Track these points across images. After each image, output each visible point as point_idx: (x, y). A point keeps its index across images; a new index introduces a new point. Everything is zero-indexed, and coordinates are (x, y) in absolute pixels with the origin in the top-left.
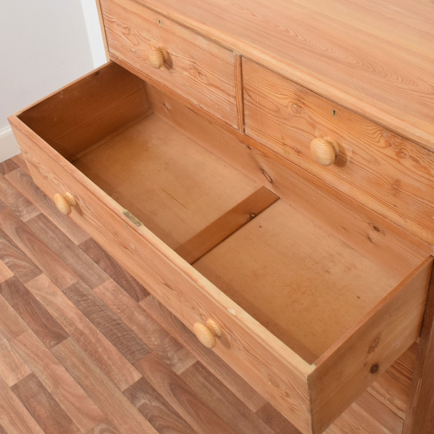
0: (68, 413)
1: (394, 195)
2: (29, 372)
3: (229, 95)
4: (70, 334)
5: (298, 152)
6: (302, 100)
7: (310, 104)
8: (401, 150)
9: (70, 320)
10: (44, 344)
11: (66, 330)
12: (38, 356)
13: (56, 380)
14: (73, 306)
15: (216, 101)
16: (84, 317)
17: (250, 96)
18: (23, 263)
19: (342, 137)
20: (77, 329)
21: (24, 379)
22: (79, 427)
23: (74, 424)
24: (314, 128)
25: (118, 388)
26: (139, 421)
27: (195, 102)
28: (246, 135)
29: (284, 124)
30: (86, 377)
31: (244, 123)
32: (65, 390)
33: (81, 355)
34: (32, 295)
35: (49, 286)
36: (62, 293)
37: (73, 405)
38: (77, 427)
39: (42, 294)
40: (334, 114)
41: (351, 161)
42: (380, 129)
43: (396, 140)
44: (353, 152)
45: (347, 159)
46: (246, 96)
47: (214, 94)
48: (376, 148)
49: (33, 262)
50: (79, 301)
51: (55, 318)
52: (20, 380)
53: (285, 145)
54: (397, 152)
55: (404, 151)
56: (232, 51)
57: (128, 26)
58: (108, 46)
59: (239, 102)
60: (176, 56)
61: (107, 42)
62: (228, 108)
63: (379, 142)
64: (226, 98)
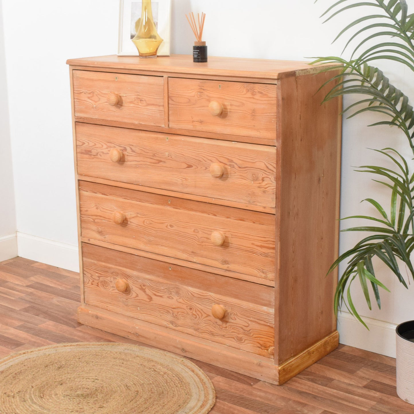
1: (253, 119)
3: (159, 106)
5: (201, 122)
6: (203, 88)
7: (207, 88)
8: (253, 90)
15: (151, 115)
17: (172, 100)
19: (225, 99)
27: (136, 122)
28: (169, 128)
29: (193, 108)
31: (169, 120)
40: (220, 88)
41: (230, 112)
42: (243, 85)
43: (251, 86)
44: (231, 105)
45: (228, 112)
46: (170, 102)
47: (150, 110)
48: (242, 96)
53: (193, 122)
54: (252, 93)
55: (255, 90)
56: (163, 77)
57: (93, 90)
58: (75, 112)
59: (166, 107)
60: (126, 96)
61: (74, 109)
62: (158, 116)
63: (243, 92)
64: (157, 109)
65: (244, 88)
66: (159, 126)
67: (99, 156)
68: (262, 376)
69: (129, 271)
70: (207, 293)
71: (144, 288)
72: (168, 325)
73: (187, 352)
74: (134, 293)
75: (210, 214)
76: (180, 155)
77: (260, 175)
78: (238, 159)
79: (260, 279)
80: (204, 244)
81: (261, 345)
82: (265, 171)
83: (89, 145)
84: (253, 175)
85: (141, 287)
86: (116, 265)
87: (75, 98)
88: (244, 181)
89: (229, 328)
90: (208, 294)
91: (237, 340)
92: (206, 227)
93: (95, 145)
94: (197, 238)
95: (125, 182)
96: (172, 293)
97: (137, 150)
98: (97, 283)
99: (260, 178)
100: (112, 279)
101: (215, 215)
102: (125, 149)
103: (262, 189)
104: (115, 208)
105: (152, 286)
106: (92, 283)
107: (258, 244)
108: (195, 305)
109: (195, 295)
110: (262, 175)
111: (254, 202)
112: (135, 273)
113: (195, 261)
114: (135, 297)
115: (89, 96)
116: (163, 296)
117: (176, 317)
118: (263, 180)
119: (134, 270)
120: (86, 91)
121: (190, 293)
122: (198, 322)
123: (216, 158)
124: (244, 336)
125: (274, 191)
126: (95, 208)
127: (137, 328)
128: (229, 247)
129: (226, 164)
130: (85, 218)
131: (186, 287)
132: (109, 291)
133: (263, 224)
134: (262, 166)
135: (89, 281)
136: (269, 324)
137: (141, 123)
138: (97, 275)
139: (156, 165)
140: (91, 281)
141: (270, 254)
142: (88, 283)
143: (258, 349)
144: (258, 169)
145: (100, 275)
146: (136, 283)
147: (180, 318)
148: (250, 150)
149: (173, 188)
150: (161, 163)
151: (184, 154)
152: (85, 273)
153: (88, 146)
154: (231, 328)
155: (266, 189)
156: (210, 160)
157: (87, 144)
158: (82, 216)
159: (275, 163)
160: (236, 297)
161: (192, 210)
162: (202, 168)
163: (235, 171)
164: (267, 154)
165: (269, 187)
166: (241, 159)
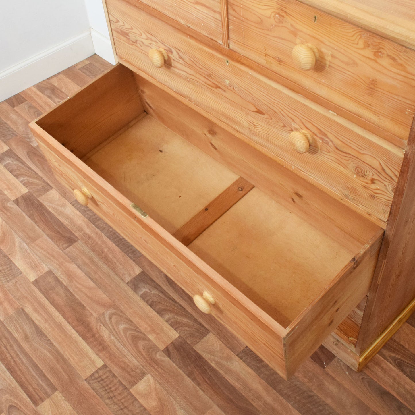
0: (82, 302)
1: (370, 94)
2: (46, 269)
3: (215, 11)
4: (80, 238)
5: (280, 61)
6: (284, 9)
7: (292, 13)
8: (379, 49)
9: (79, 227)
10: (58, 246)
11: (76, 234)
12: (53, 256)
13: (70, 276)
14: (81, 215)
15: (202, 19)
16: (90, 224)
17: (234, 10)
18: (36, 181)
19: (322, 42)
20: (85, 234)
21: (43, 275)
22: (92, 312)
23: (87, 310)
24: (296, 36)
25: (123, 280)
26: (141, 306)
27: (183, 22)
28: (230, 49)
29: (267, 34)
30: (96, 272)
31: (229, 38)
32: (78, 283)
33: (90, 254)
34: (45, 207)
35: (59, 200)
36: (70, 205)
37: (86, 295)
38: (90, 312)
39: (54, 206)
40: (315, 20)
41: (329, 66)
42: (360, 31)
43: (375, 40)
44: (333, 56)
45: (326, 64)
46: (231, 11)
47: (200, 12)
48: (355, 50)
49: (44, 180)
50: (85, 211)
51: (66, 225)
52: (40, 276)
53: (267, 56)
54: (375, 52)
55: (382, 50)
59: (224, 17)
62: (213, 25)
63: (358, 44)
64: (211, 15)
65: (361, 38)
67: (138, 45)
68: (338, 354)
76: (246, 92)
77: (370, 174)
78: (336, 137)
82: (379, 172)
83: (125, 25)
84: (358, 169)
88: (341, 169)
93: (132, 29)
95: (174, 90)
97: (186, 58)
99: (369, 178)
102: (171, 51)
103: (370, 192)
110: (373, 175)
111: (354, 200)
118: (373, 181)
123: (300, 119)
125: (388, 203)
129: (316, 135)
134: (375, 164)
136: (354, 320)
137: (188, 25)
139: (213, 89)
144: (368, 164)
148: (358, 135)
150: (219, 90)
151: (253, 94)
153: (124, 27)
155: (376, 195)
156: (291, 118)
157: (121, 23)
159: (399, 171)
162: (278, 122)
163: (328, 149)
164: (386, 153)
165: (381, 194)
166: (342, 140)
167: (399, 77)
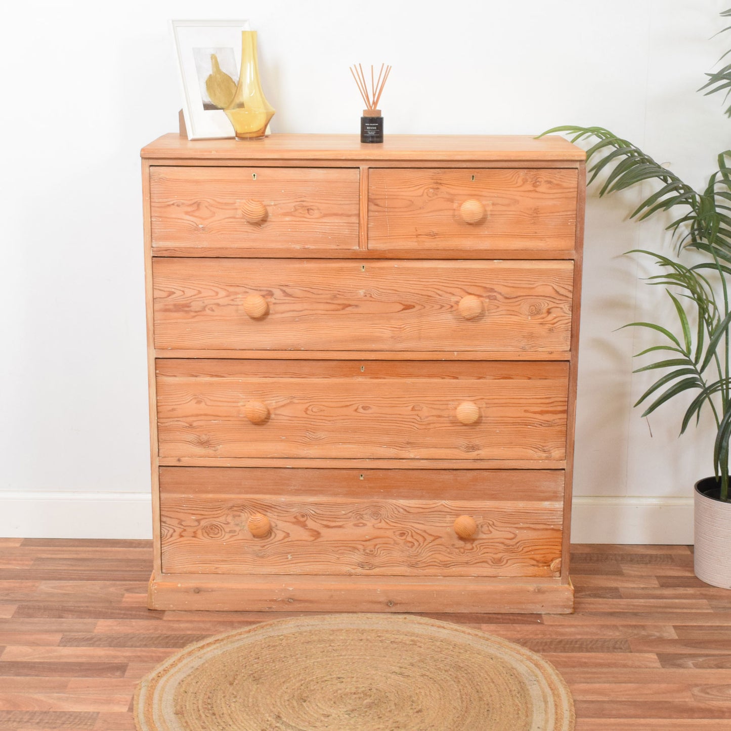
1: (534, 223)
3: (349, 216)
5: (434, 235)
6: (439, 181)
7: (448, 181)
8: (536, 179)
10: (109, 678)
15: (330, 232)
16: (119, 648)
17: (377, 205)
24: (453, 202)
27: (297, 247)
28: (369, 250)
29: (418, 214)
31: (368, 239)
40: (473, 179)
41: (491, 215)
43: (532, 173)
44: (494, 204)
46: (373, 208)
47: (328, 224)
48: (515, 189)
53: (418, 236)
54: (533, 184)
55: (539, 180)
56: (359, 168)
57: (197, 200)
58: (152, 240)
59: (363, 217)
60: (275, 205)
61: (151, 235)
62: (347, 232)
63: (517, 182)
64: (345, 222)
65: (519, 176)
66: (349, 248)
67: (208, 312)
68: (543, 606)
69: (268, 498)
70: (437, 503)
71: (302, 519)
72: (353, 571)
73: (397, 604)
74: (281, 532)
75: (446, 377)
76: (390, 292)
77: (545, 305)
78: (504, 286)
79: (541, 461)
80: (432, 426)
81: (538, 561)
82: (553, 298)
83: (184, 294)
84: (532, 307)
85: (297, 519)
86: (240, 493)
87: (153, 214)
88: (515, 318)
89: (477, 549)
90: (439, 504)
91: (493, 563)
92: (437, 399)
93: (200, 292)
94: (418, 419)
95: (268, 349)
96: (365, 516)
97: (297, 292)
98: (195, 532)
99: (545, 311)
100: (230, 519)
101: (457, 378)
102: (271, 294)
103: (548, 326)
104: (241, 396)
105: (321, 512)
106: (180, 533)
107: (536, 410)
108: (412, 526)
109: (412, 510)
110: (548, 304)
111: (533, 347)
112: (283, 499)
113: (412, 456)
114: (281, 538)
115: (189, 209)
116: (344, 524)
117: (372, 553)
118: (549, 312)
119: (279, 494)
120: (182, 201)
121: (403, 508)
122: (416, 552)
123: (461, 288)
124: (506, 554)
125: (567, 326)
126: (194, 402)
127: (291, 589)
128: (481, 423)
130: (167, 424)
131: (394, 501)
132: (223, 540)
133: (546, 379)
134: (549, 291)
135: (175, 531)
136: (552, 526)
137: (306, 247)
138: (194, 518)
139: (339, 312)
140: (178, 531)
141: (556, 421)
142: (171, 536)
143: (532, 568)
144: (541, 296)
145: (200, 517)
146: (286, 515)
147: (380, 553)
148: (529, 270)
149: (374, 346)
150: (349, 309)
151: (398, 290)
152: (164, 519)
153: (182, 297)
154: (482, 548)
155: (554, 325)
156: (450, 293)
157: (178, 293)
158: (161, 420)
159: (572, 284)
160: (494, 497)
161: (410, 375)
162: (433, 307)
163: (496, 304)
164: (557, 272)
165: (559, 321)
166: (510, 285)
167: (557, 196)
